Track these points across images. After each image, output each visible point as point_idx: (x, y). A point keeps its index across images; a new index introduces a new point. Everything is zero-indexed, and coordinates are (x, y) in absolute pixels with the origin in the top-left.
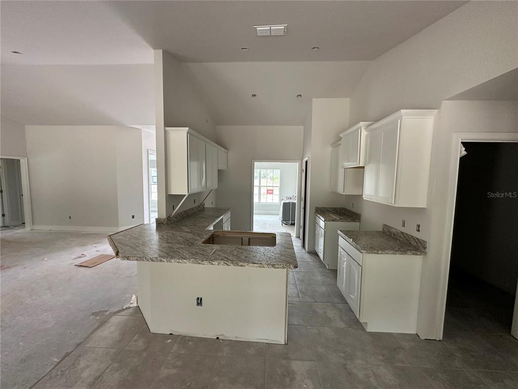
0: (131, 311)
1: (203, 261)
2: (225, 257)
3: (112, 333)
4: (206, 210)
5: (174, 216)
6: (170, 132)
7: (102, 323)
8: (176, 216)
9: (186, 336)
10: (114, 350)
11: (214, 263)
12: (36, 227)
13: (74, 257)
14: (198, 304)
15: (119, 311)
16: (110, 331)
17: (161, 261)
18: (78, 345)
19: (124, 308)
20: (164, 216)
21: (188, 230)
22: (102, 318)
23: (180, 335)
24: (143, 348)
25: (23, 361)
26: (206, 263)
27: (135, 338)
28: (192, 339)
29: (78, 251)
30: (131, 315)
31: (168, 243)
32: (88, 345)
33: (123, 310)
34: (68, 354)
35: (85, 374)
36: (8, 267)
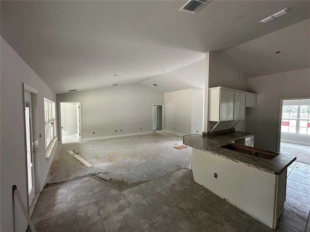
0: (188, 170)
1: (215, 153)
2: (228, 155)
3: (181, 174)
4: (235, 132)
5: (212, 132)
6: (211, 90)
7: (179, 170)
8: (213, 132)
9: (208, 190)
10: (180, 180)
11: (221, 156)
12: (165, 131)
13: (174, 144)
14: (215, 177)
15: (185, 168)
16: (180, 173)
17: (198, 149)
18: (171, 173)
19: (187, 168)
20: (206, 131)
21: (216, 140)
22: (179, 168)
23: (206, 188)
24: (190, 184)
25: (158, 170)
26: (217, 155)
27: (188, 180)
28: (211, 192)
29: (175, 142)
30: (188, 171)
31: (204, 143)
32: (173, 174)
33: (186, 168)
34: (168, 174)
35: (171, 182)
36: (157, 142)
